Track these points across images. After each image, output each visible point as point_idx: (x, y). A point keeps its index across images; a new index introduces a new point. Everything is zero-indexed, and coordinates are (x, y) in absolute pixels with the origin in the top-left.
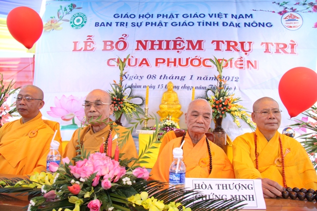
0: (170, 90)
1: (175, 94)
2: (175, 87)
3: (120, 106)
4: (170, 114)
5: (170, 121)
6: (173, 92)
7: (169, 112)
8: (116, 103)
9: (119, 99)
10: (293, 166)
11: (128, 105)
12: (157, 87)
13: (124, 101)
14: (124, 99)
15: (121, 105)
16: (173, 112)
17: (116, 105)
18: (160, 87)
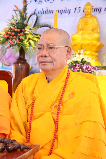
0: (88, 15)
1: (95, 20)
2: (96, 10)
3: (19, 39)
4: (83, 47)
5: (81, 55)
6: (92, 16)
7: (82, 44)
8: (14, 35)
9: (19, 30)
10: (72, 114)
11: (31, 36)
12: (72, 11)
13: (26, 32)
14: (26, 29)
15: (21, 37)
16: (88, 44)
17: (15, 37)
18: (77, 10)
